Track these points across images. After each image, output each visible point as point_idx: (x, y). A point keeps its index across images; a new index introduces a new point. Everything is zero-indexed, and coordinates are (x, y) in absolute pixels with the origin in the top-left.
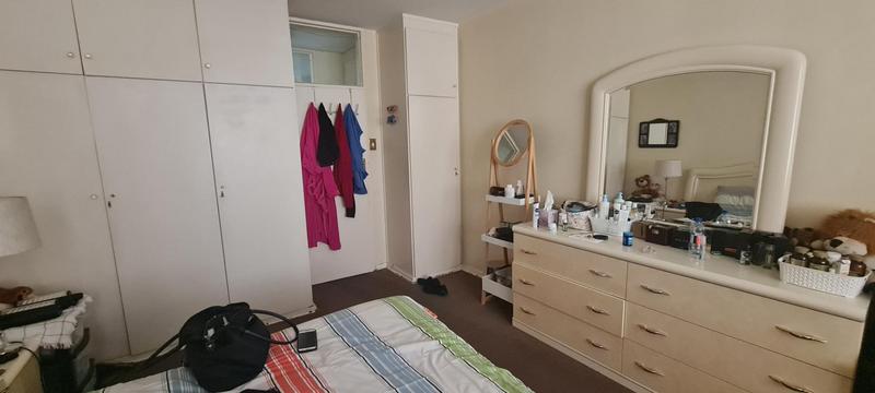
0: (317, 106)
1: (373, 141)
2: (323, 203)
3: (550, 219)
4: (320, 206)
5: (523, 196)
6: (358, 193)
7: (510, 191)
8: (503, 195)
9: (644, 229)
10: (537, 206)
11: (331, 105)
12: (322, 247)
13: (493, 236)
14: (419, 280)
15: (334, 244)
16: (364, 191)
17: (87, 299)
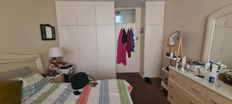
0: (123, 29)
1: (137, 38)
2: (122, 53)
3: (183, 66)
4: (122, 54)
5: (176, 57)
6: (132, 51)
7: (172, 54)
8: (169, 56)
9: (224, 77)
10: (178, 61)
11: (126, 28)
12: (122, 64)
13: (165, 69)
14: (145, 77)
15: (125, 64)
16: (133, 51)
17: (74, 67)
